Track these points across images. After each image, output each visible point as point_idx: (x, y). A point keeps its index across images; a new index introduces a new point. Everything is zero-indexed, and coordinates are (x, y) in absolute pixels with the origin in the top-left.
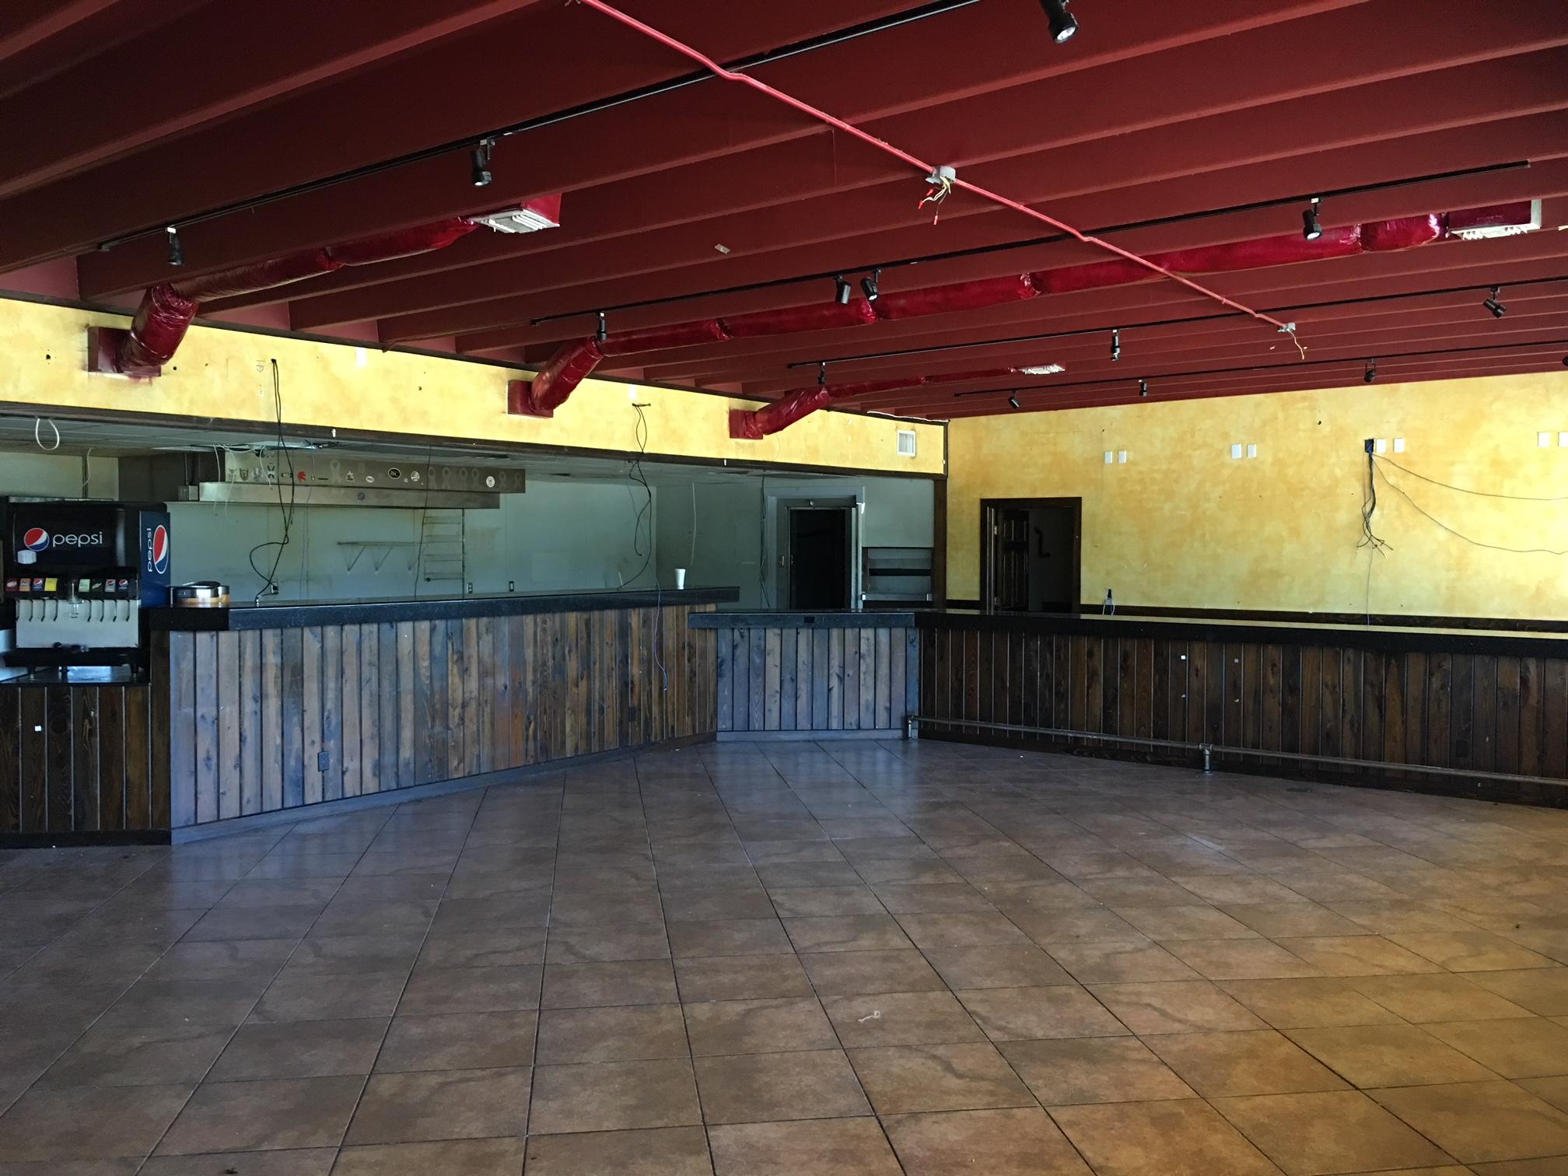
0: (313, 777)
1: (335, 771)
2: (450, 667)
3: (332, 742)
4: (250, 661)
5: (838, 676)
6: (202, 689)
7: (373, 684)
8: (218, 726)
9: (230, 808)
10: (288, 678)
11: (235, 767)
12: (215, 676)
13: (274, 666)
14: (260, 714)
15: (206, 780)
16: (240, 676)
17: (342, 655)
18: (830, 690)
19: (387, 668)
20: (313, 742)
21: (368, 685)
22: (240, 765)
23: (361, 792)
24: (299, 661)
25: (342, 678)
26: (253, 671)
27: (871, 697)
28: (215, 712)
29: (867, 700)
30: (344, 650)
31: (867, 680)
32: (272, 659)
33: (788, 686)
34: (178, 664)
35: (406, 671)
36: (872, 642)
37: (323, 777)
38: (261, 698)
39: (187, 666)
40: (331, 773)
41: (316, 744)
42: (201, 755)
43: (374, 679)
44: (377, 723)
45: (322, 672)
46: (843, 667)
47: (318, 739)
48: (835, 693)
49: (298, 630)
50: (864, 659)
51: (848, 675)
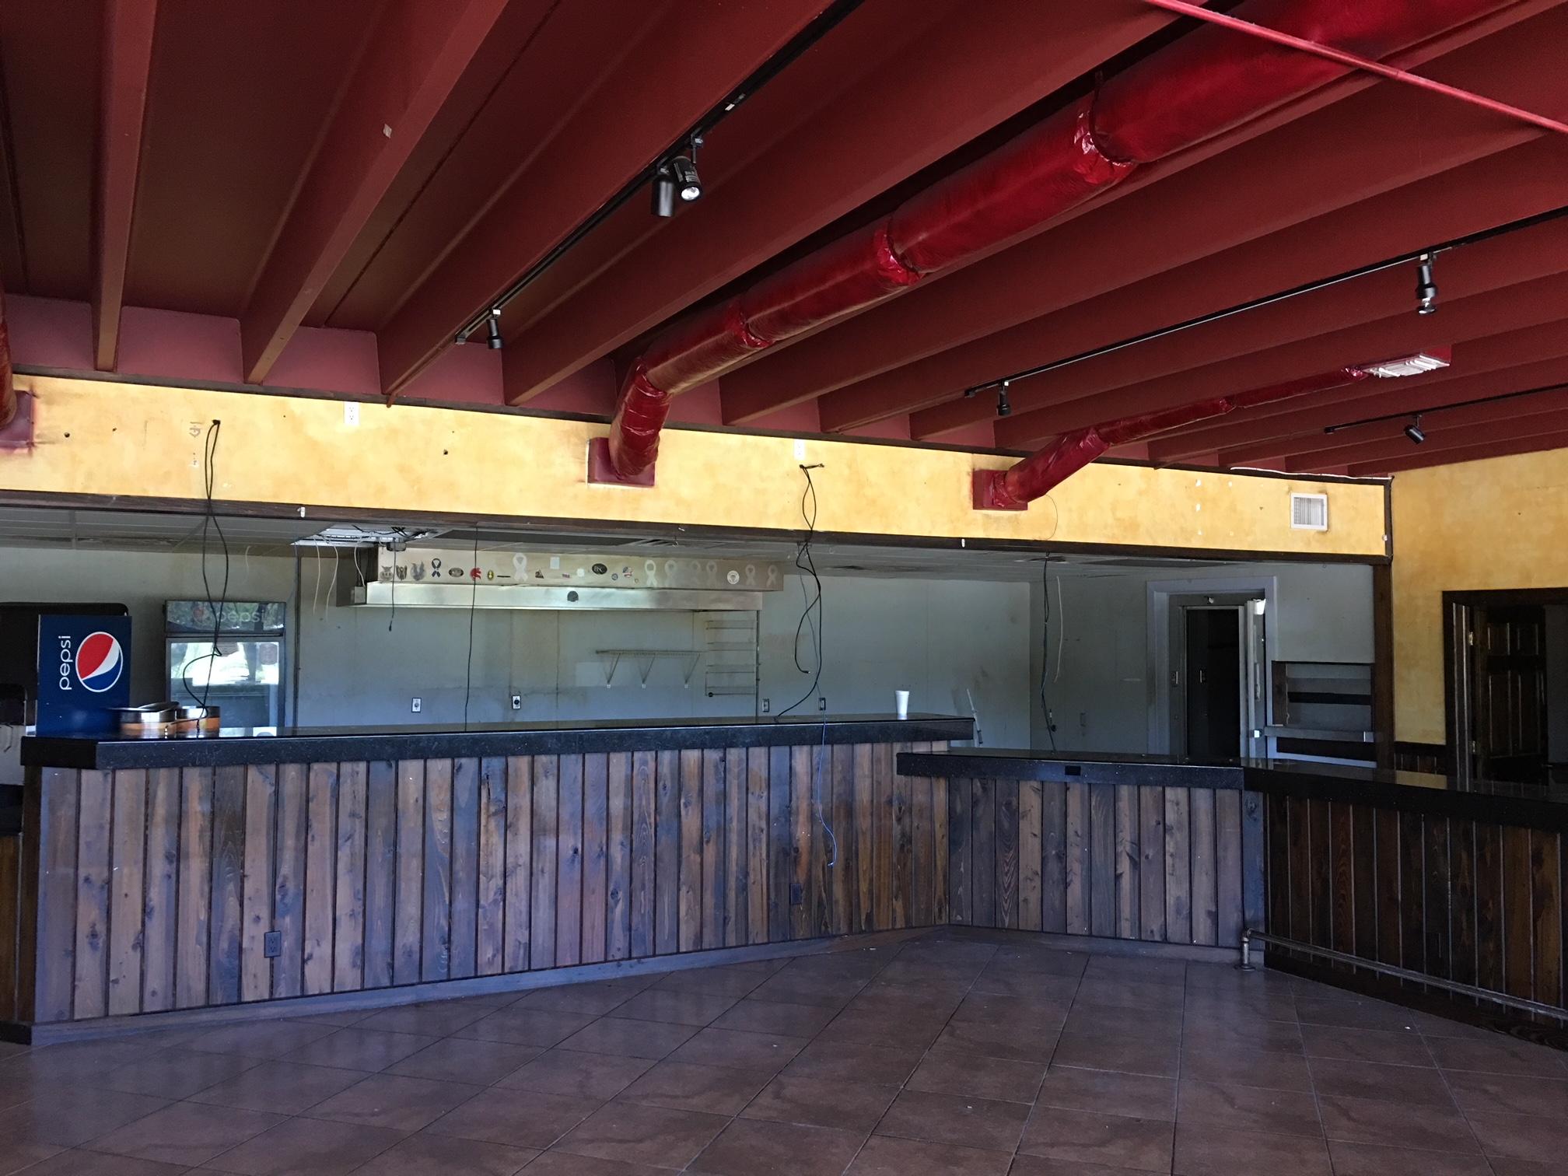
0: (255, 964)
1: (292, 958)
2: (483, 822)
3: (288, 919)
4: (161, 809)
5: (1131, 857)
6: (88, 844)
7: (357, 842)
8: (110, 891)
9: (124, 999)
10: (221, 833)
11: (134, 947)
12: (108, 827)
13: (199, 816)
14: (176, 879)
15: (88, 963)
16: (146, 828)
17: (308, 801)
18: (1118, 877)
19: (381, 823)
20: (258, 919)
21: (349, 843)
22: (141, 944)
23: (332, 987)
24: (239, 809)
25: (307, 834)
26: (167, 821)
27: (1184, 894)
28: (106, 874)
29: (1178, 898)
30: (311, 795)
31: (1176, 866)
32: (197, 808)
33: (1053, 867)
34: (52, 811)
35: (410, 823)
36: (1184, 808)
37: (272, 966)
38: (177, 856)
39: (66, 812)
40: (284, 961)
41: (262, 921)
42: (83, 930)
43: (359, 839)
44: (361, 896)
45: (275, 826)
46: (1138, 844)
47: (265, 914)
48: (1126, 883)
49: (240, 770)
50: (1172, 835)
51: (1147, 857)
